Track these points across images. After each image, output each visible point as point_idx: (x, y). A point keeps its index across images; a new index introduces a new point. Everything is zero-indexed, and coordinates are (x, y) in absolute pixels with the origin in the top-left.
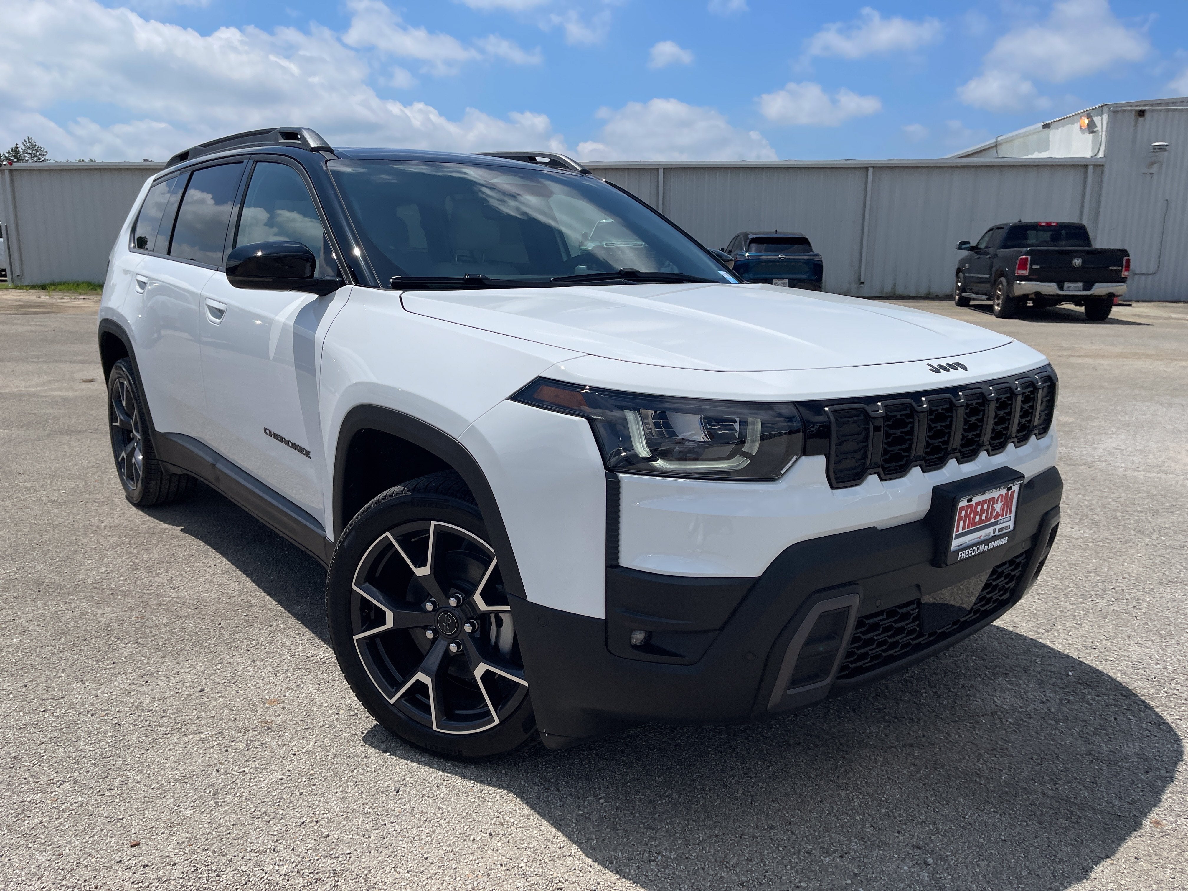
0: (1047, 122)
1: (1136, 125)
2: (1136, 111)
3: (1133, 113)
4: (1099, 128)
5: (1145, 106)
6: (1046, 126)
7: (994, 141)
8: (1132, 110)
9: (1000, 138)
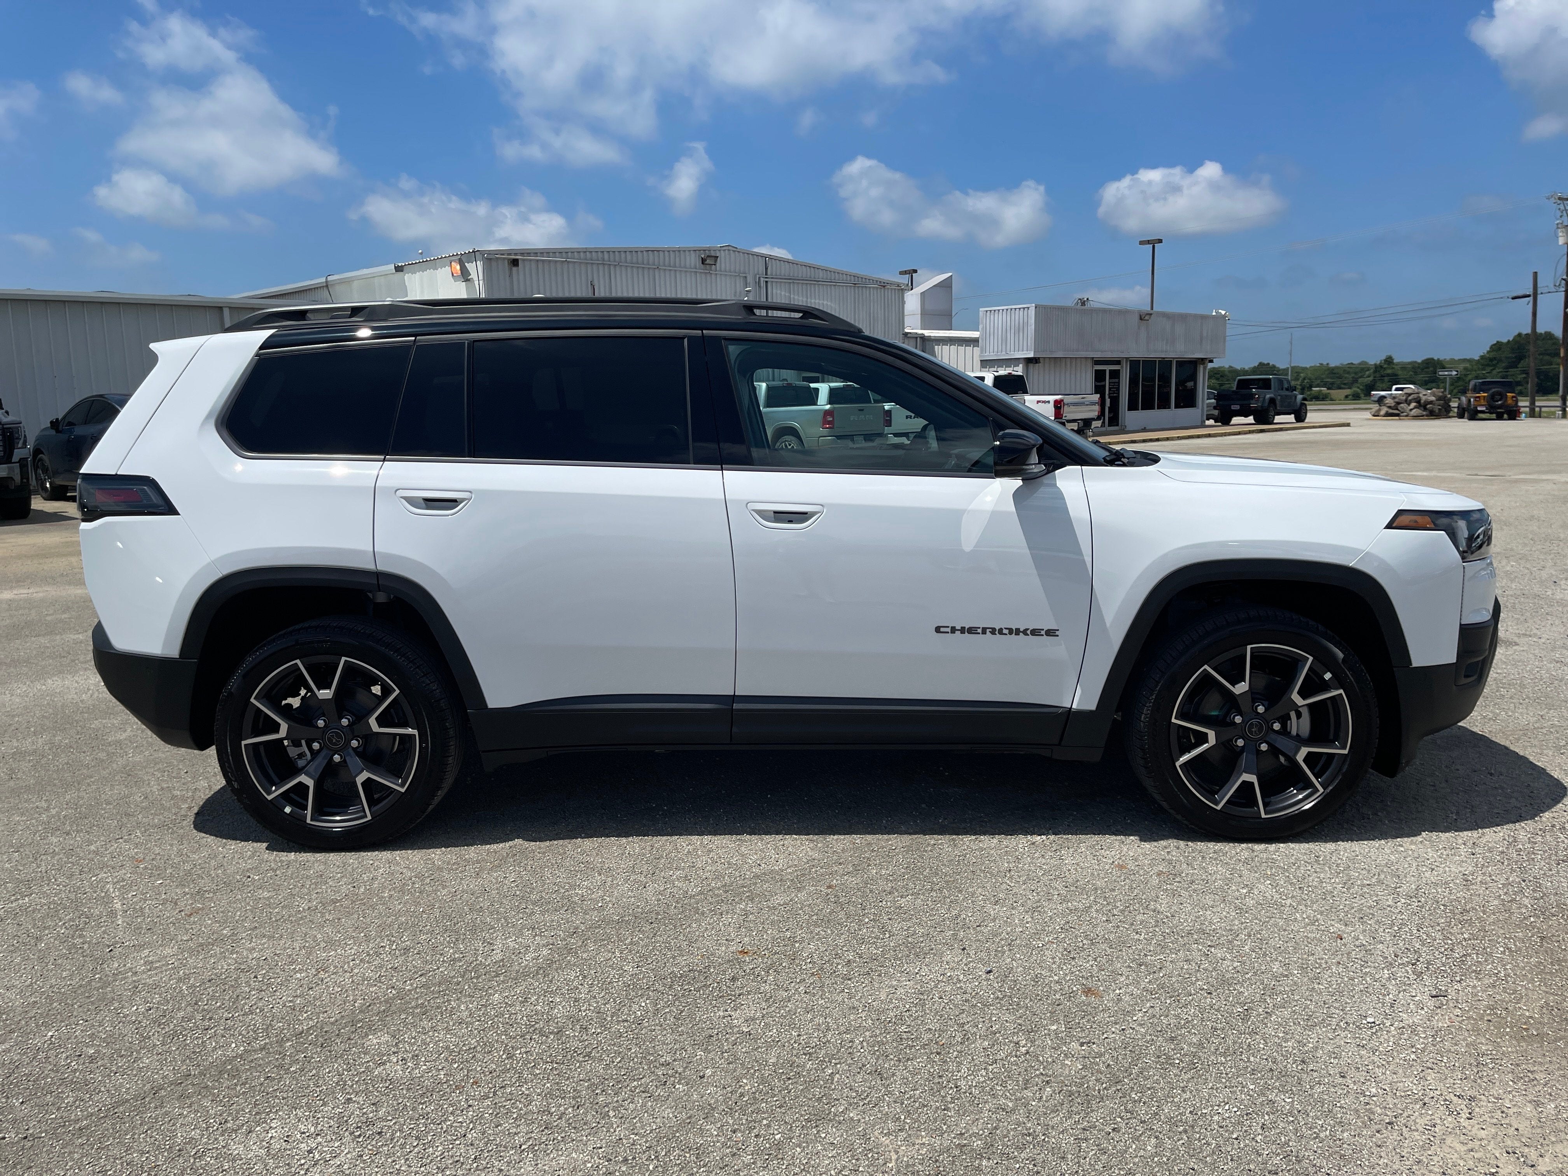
0: (400, 264)
1: (511, 275)
2: (509, 259)
3: (506, 262)
4: (473, 275)
5: (516, 254)
6: (399, 269)
7: (323, 280)
8: (504, 259)
9: (330, 278)
